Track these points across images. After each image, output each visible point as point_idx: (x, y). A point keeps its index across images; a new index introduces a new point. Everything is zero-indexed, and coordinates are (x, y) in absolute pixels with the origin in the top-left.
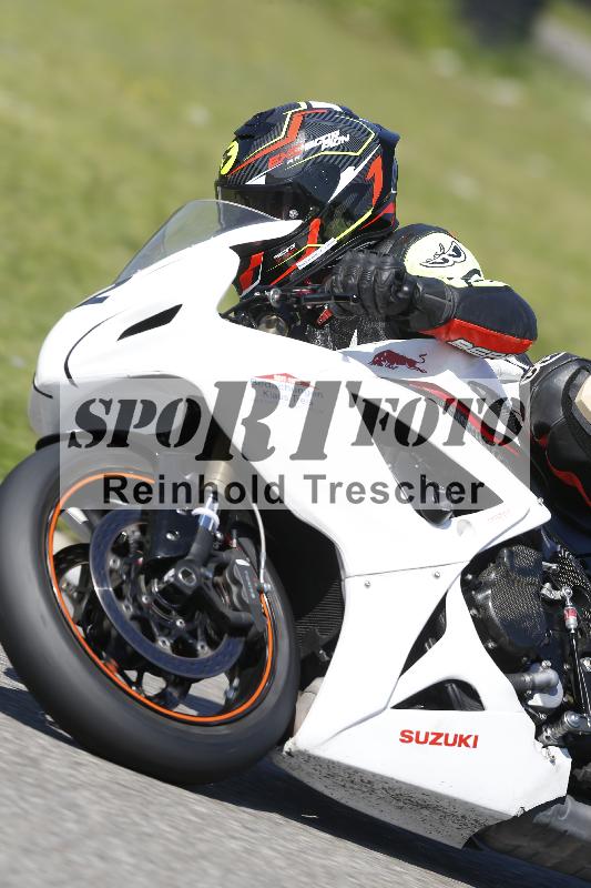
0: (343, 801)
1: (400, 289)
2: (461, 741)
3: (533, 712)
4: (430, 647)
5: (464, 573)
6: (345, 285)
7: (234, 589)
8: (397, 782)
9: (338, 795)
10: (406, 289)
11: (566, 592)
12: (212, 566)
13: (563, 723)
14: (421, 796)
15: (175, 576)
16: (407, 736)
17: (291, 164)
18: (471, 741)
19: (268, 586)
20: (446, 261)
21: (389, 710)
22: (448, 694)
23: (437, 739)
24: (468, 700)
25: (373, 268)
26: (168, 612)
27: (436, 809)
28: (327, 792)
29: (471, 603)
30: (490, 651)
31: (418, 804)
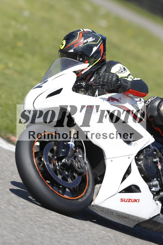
0: (105, 217)
1: (118, 82)
2: (135, 201)
3: (152, 192)
4: (127, 177)
5: (136, 157)
6: (103, 81)
7: (79, 163)
8: (120, 212)
9: (104, 215)
10: (119, 82)
11: (158, 159)
12: (73, 157)
13: (160, 195)
14: (125, 215)
15: (65, 161)
16: (122, 200)
17: (80, 46)
18: (138, 201)
19: (87, 162)
20: (122, 72)
21: (118, 193)
22: (132, 189)
23: (129, 200)
24: (137, 190)
25: (110, 77)
26: (63, 170)
27: (128, 218)
28: (101, 215)
29: (137, 164)
30: (142, 177)
31: (124, 217)
